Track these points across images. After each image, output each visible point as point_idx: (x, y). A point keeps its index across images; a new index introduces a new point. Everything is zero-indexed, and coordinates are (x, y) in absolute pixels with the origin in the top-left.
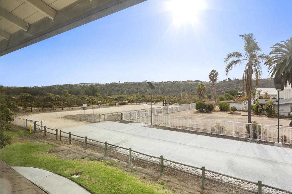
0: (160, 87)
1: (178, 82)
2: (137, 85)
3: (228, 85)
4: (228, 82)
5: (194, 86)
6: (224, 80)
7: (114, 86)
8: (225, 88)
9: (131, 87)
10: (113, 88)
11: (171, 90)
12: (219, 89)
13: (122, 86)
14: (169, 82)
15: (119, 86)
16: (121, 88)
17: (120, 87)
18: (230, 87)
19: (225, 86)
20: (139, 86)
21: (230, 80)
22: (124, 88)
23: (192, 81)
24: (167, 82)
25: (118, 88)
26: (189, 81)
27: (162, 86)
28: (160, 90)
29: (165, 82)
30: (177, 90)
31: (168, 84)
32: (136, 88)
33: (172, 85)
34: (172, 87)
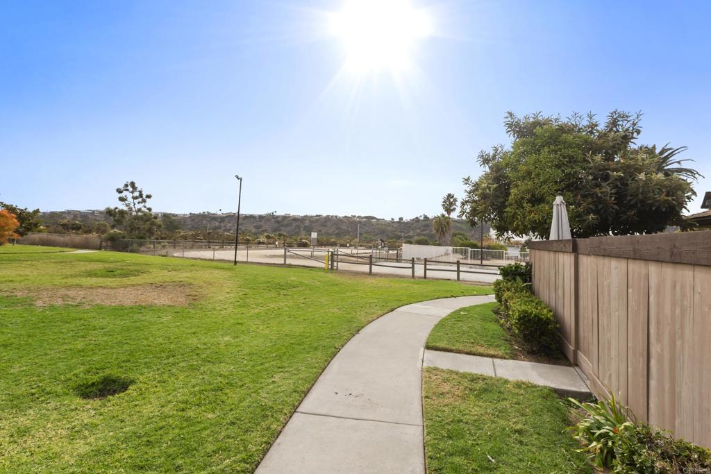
0: (302, 226)
1: (336, 217)
2: (258, 220)
3: (424, 226)
4: (424, 220)
5: (365, 225)
6: (417, 218)
7: (208, 219)
8: (419, 231)
9: (245, 222)
10: (204, 222)
11: (323, 231)
12: (409, 232)
13: (226, 220)
14: (319, 216)
15: (219, 220)
16: (222, 224)
17: (220, 222)
18: (427, 230)
19: (419, 229)
20: (261, 221)
21: (426, 217)
22: (229, 225)
23: (359, 217)
24: (317, 216)
25: (217, 224)
26: (355, 216)
27: (307, 223)
28: (304, 230)
29: (312, 217)
30: (335, 233)
31: (318, 220)
32: (254, 224)
33: (325, 222)
34: (325, 226)
